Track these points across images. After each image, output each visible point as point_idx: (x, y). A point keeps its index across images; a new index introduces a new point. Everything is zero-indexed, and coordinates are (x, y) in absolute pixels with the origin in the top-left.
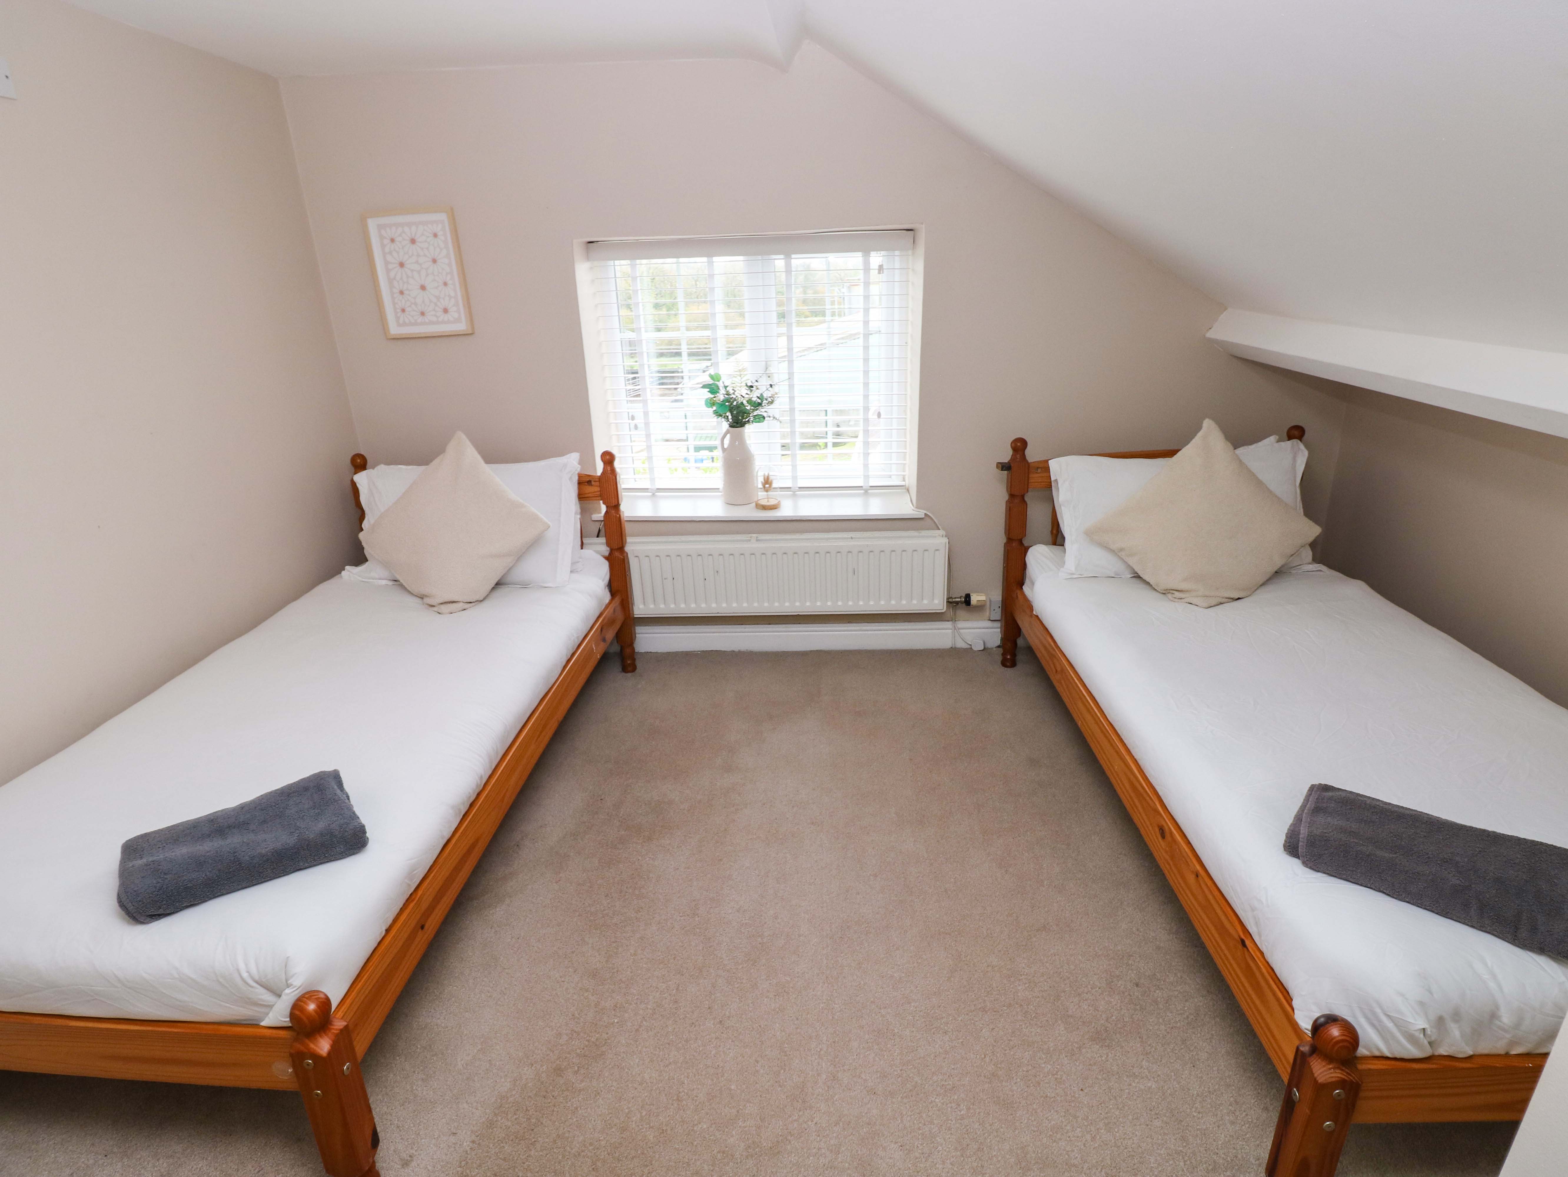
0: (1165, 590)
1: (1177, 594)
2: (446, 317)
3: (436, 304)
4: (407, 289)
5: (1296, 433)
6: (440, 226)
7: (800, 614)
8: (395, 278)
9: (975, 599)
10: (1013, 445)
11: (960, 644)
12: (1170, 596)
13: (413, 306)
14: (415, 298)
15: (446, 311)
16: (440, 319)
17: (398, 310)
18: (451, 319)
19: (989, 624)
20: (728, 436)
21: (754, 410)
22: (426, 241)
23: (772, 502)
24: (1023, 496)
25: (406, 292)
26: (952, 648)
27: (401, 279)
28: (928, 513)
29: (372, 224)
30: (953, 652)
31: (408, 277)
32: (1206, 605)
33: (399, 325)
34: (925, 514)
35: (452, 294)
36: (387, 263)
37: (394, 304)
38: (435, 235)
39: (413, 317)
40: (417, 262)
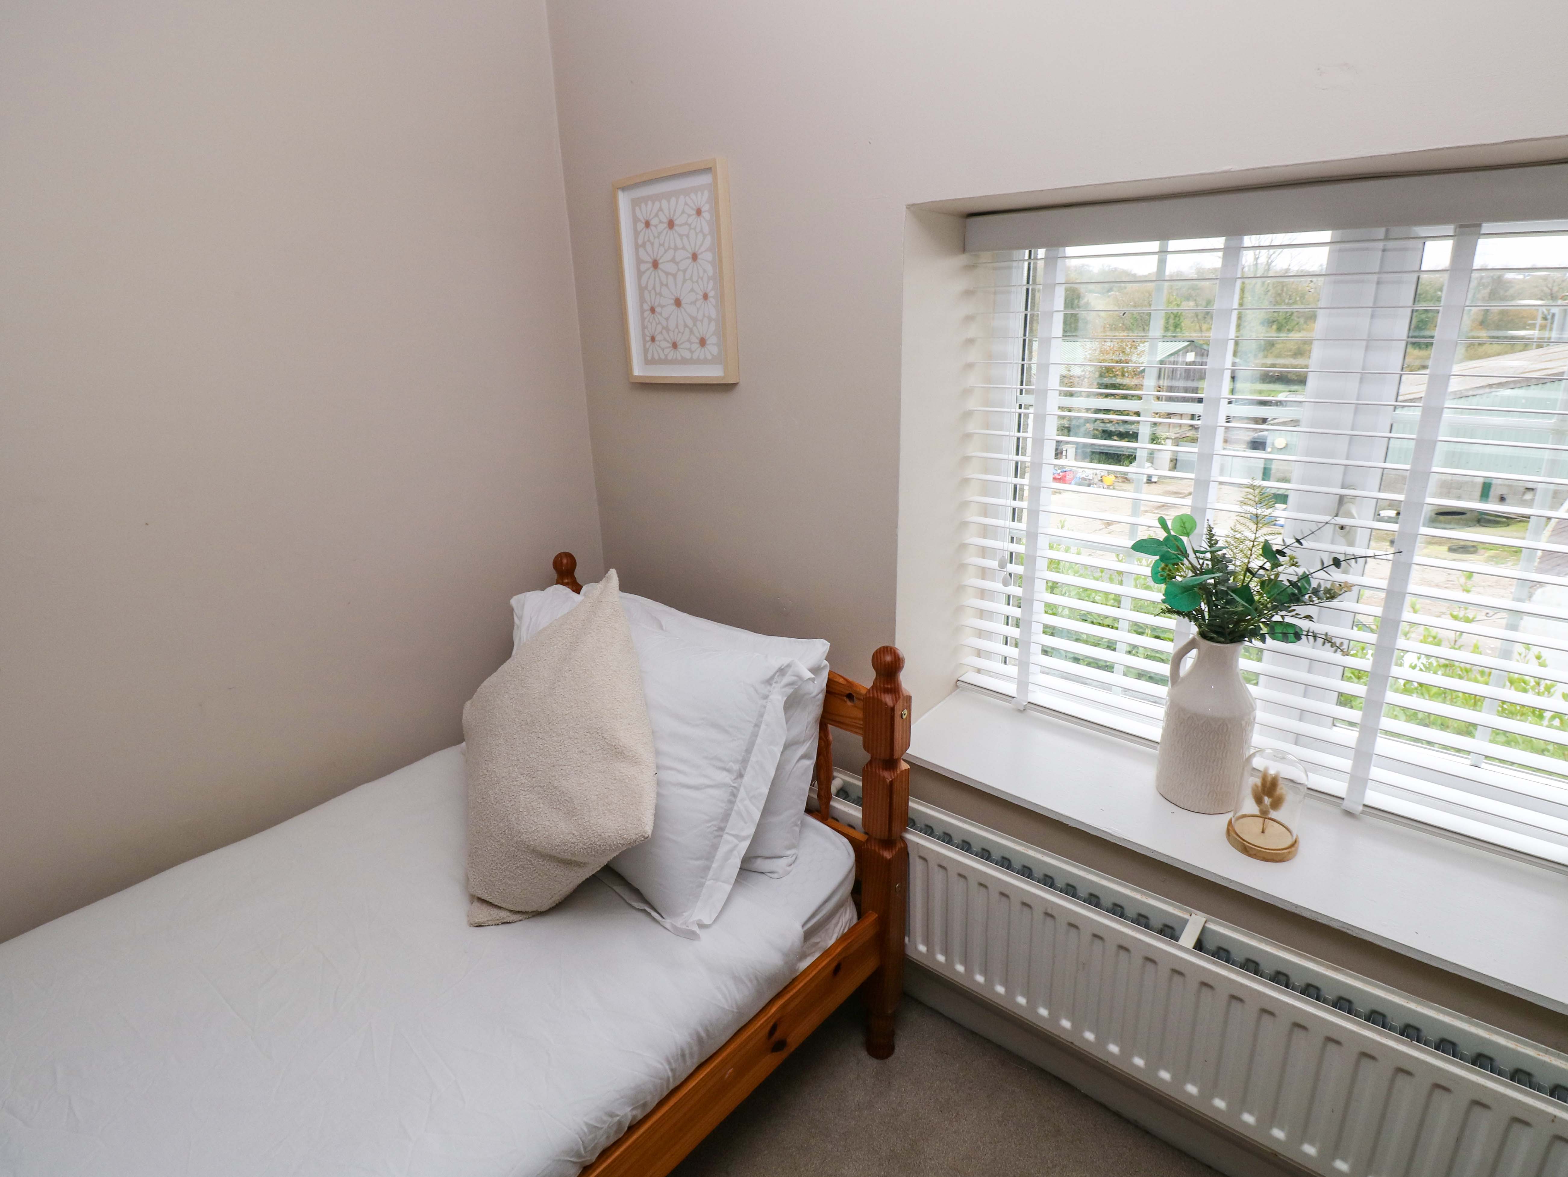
2: (700, 353)
3: (691, 332)
4: (659, 305)
6: (705, 194)
8: (646, 288)
13: (664, 332)
14: (667, 319)
15: (702, 342)
16: (695, 358)
17: (645, 339)
18: (709, 357)
21: (1276, 609)
22: (686, 223)
25: (658, 310)
27: (654, 288)
29: (624, 201)
31: (662, 284)
33: (649, 362)
35: (713, 313)
36: (639, 261)
37: (644, 328)
38: (699, 212)
39: (663, 350)
40: (673, 260)
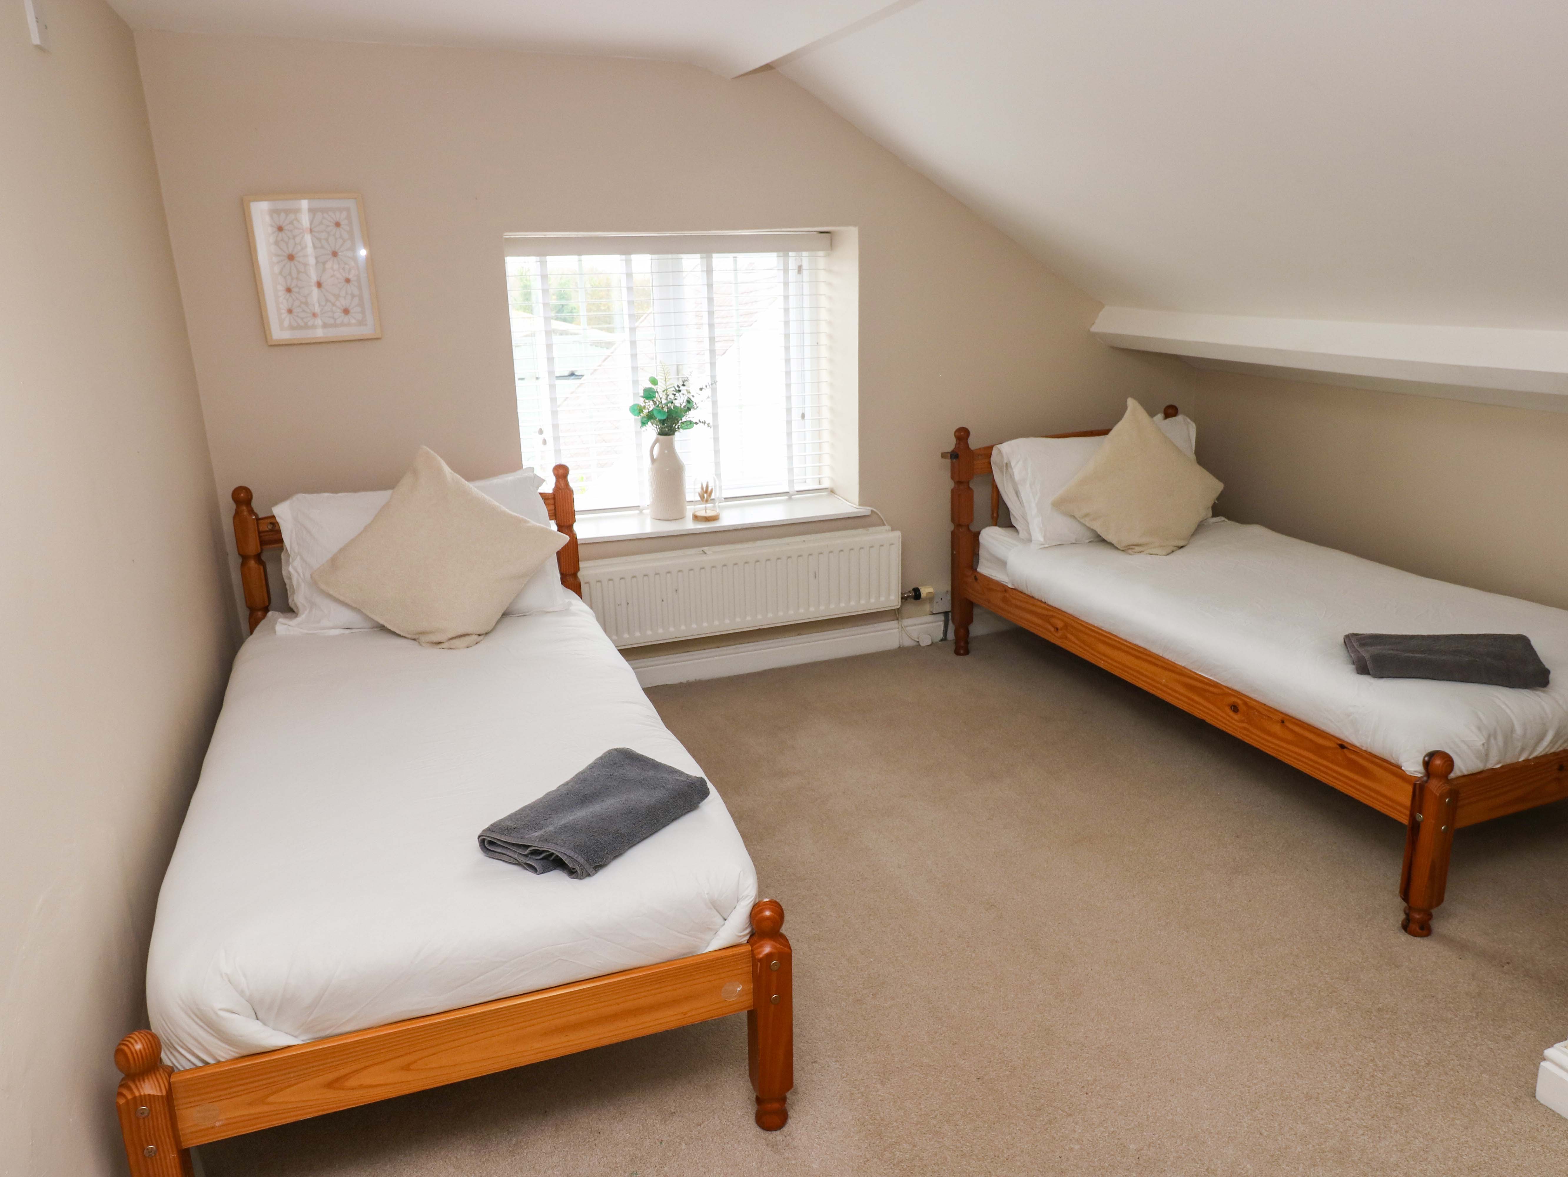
0: (1125, 547)
1: (1137, 549)
2: (346, 320)
3: (334, 304)
4: (297, 286)
5: (1170, 411)
6: (344, 214)
7: (761, 627)
8: (281, 273)
9: (925, 591)
10: (957, 434)
11: (908, 643)
12: (1130, 551)
13: (303, 306)
14: (307, 297)
15: (346, 311)
16: (338, 322)
17: (283, 311)
18: (354, 321)
19: (930, 618)
20: (657, 446)
21: (683, 416)
22: (325, 231)
23: (710, 513)
24: (968, 483)
25: (295, 290)
26: (900, 647)
27: (290, 274)
28: (874, 510)
29: (255, 209)
30: (902, 651)
31: (299, 272)
32: (1164, 553)
33: (285, 329)
34: (872, 511)
35: (356, 292)
36: (271, 255)
37: (279, 303)
38: (338, 225)
39: (302, 319)
